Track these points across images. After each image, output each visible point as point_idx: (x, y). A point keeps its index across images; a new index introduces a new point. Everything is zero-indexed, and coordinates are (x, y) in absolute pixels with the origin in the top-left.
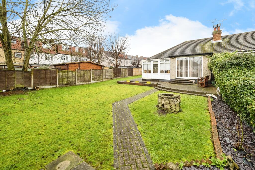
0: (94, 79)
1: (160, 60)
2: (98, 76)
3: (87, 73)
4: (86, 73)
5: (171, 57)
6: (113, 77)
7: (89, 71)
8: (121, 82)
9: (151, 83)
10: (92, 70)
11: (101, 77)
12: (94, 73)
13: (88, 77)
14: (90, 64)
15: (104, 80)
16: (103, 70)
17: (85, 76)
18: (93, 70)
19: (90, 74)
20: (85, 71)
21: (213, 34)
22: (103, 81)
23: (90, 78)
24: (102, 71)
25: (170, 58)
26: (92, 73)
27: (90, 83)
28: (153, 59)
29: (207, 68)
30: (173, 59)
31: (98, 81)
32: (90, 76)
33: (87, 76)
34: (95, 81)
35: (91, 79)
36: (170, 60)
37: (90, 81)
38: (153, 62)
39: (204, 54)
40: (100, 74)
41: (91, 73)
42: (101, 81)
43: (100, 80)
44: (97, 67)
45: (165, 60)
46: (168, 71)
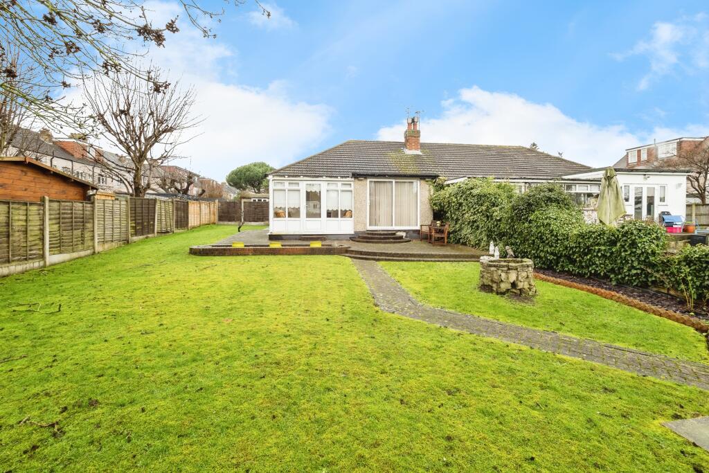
0: (59, 246)
1: (327, 183)
2: (75, 232)
3: (24, 218)
4: (18, 216)
5: (356, 176)
6: (132, 235)
7: (34, 208)
8: (210, 250)
9: (322, 245)
10: (50, 201)
11: (87, 235)
12: (59, 219)
13: (30, 239)
14: (31, 175)
15: (98, 248)
16: (96, 204)
17: (17, 234)
18: (55, 205)
19: (43, 220)
20: (16, 206)
21: (405, 137)
22: (94, 253)
23: (42, 239)
24: (93, 208)
25: (353, 179)
26: (50, 219)
27: (42, 263)
28: (306, 176)
29: (428, 206)
30: (360, 182)
31: (75, 255)
32: (42, 230)
33: (26, 232)
34: (61, 252)
35: (43, 244)
36: (352, 183)
37: (43, 257)
38: (307, 184)
39: (422, 177)
40: (84, 222)
41: (47, 217)
42: (89, 252)
43: (83, 250)
44: (64, 192)
45: (339, 184)
46: (346, 211)
